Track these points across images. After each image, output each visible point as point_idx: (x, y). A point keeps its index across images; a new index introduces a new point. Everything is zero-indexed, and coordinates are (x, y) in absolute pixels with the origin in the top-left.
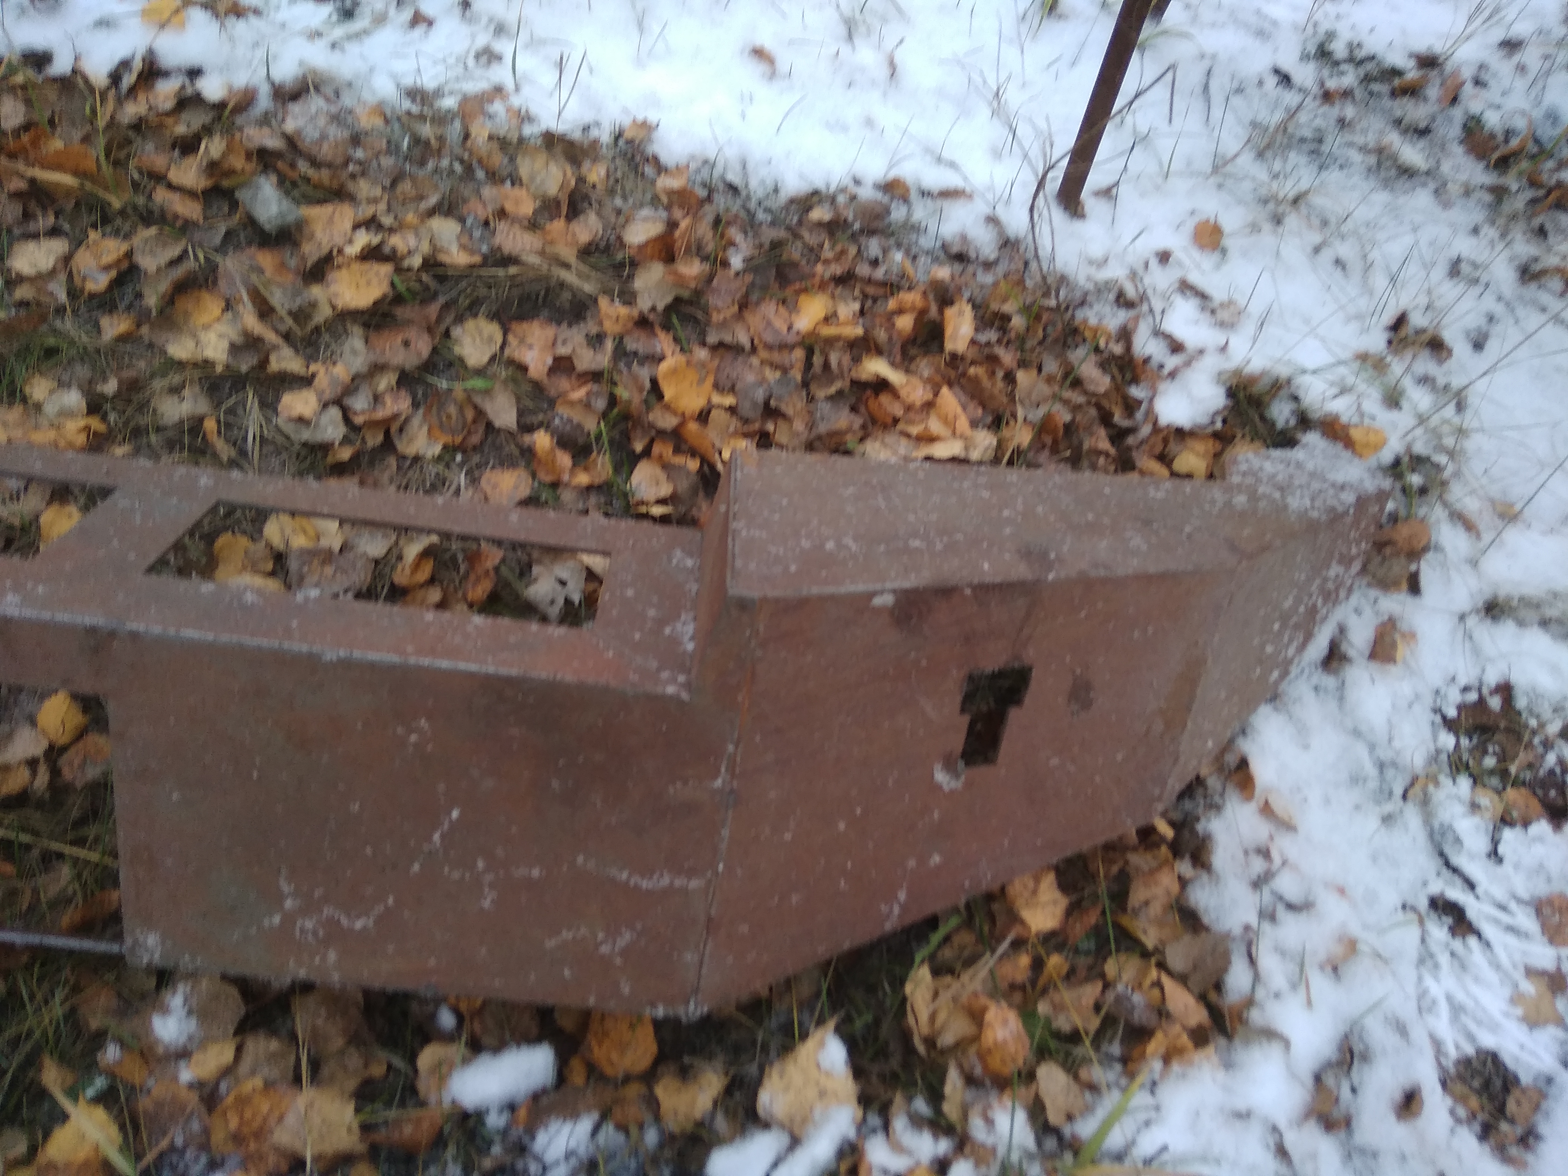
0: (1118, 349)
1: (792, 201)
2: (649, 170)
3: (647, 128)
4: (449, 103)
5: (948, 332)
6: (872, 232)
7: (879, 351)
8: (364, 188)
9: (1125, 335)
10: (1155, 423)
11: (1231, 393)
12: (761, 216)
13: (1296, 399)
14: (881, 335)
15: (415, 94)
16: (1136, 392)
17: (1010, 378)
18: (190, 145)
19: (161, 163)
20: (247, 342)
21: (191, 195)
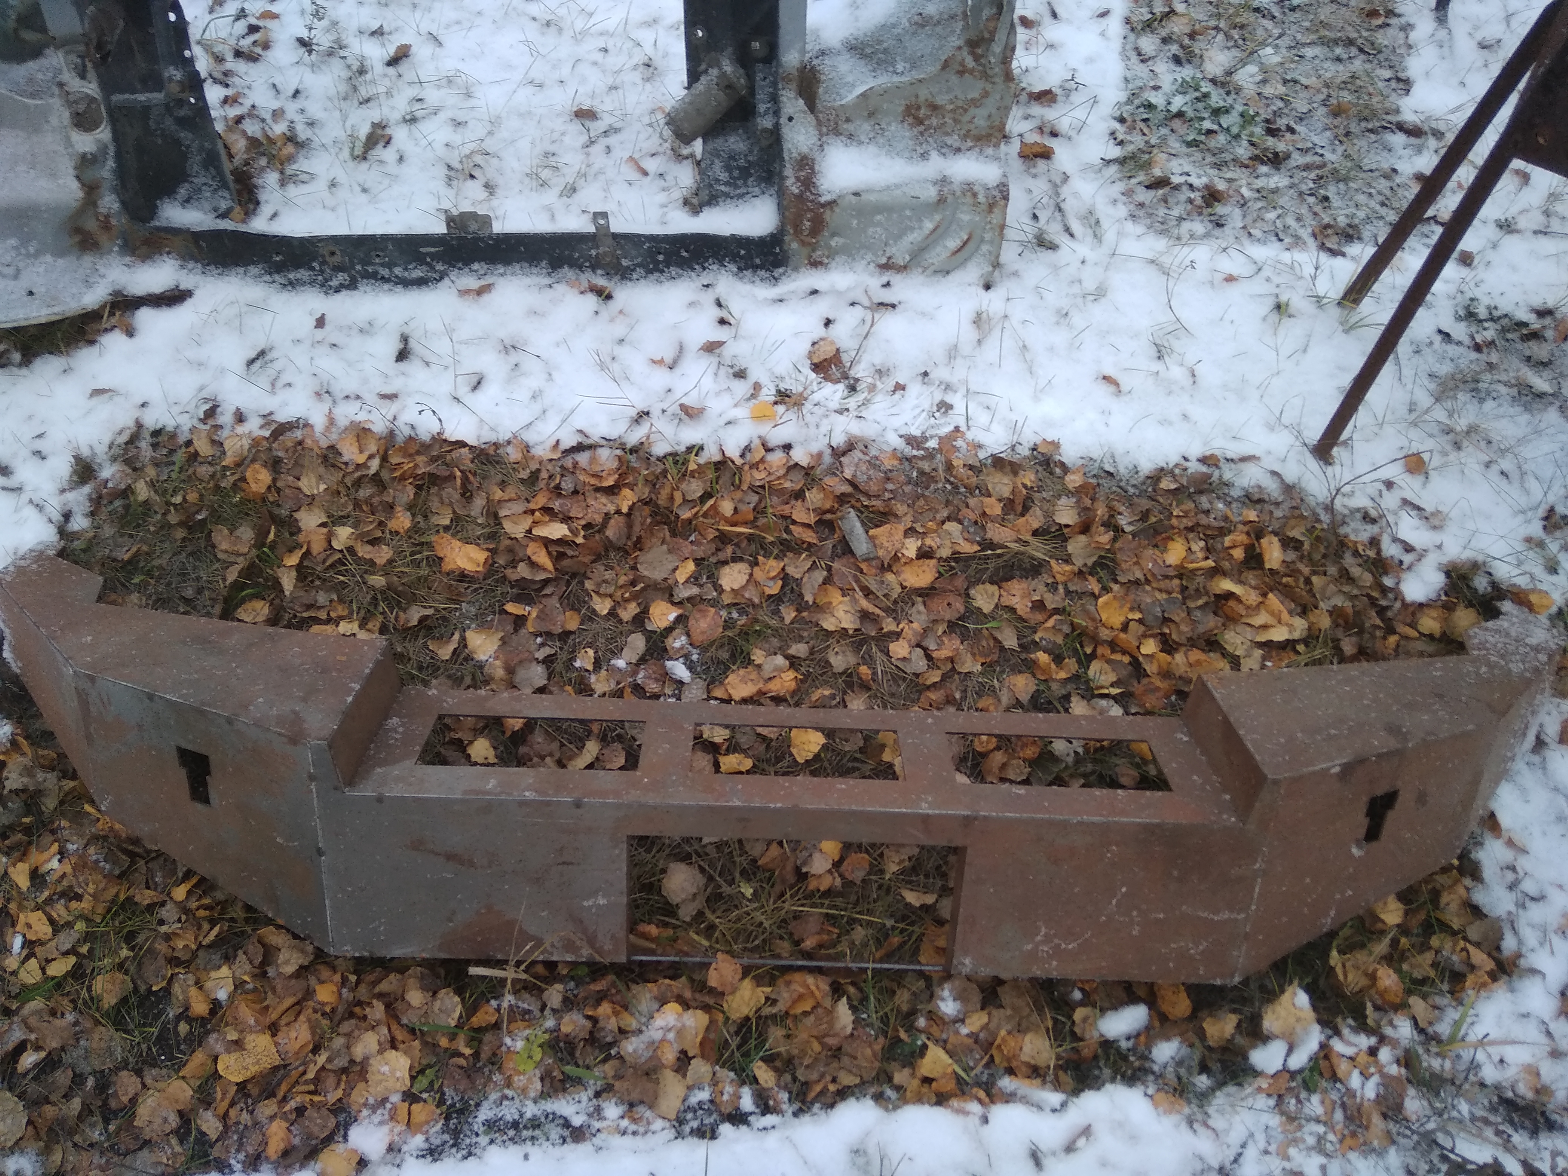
0: (1372, 554)
1: (1148, 477)
2: (1058, 471)
3: (1056, 445)
4: (932, 444)
5: (1266, 558)
6: (1201, 492)
7: (1225, 574)
9: (1374, 542)
10: (1403, 600)
11: (1448, 574)
12: (1131, 491)
13: (1490, 574)
14: (1226, 565)
15: (910, 440)
16: (1388, 582)
17: (1308, 581)
18: (799, 495)
19: (786, 510)
20: (865, 616)
21: (808, 526)
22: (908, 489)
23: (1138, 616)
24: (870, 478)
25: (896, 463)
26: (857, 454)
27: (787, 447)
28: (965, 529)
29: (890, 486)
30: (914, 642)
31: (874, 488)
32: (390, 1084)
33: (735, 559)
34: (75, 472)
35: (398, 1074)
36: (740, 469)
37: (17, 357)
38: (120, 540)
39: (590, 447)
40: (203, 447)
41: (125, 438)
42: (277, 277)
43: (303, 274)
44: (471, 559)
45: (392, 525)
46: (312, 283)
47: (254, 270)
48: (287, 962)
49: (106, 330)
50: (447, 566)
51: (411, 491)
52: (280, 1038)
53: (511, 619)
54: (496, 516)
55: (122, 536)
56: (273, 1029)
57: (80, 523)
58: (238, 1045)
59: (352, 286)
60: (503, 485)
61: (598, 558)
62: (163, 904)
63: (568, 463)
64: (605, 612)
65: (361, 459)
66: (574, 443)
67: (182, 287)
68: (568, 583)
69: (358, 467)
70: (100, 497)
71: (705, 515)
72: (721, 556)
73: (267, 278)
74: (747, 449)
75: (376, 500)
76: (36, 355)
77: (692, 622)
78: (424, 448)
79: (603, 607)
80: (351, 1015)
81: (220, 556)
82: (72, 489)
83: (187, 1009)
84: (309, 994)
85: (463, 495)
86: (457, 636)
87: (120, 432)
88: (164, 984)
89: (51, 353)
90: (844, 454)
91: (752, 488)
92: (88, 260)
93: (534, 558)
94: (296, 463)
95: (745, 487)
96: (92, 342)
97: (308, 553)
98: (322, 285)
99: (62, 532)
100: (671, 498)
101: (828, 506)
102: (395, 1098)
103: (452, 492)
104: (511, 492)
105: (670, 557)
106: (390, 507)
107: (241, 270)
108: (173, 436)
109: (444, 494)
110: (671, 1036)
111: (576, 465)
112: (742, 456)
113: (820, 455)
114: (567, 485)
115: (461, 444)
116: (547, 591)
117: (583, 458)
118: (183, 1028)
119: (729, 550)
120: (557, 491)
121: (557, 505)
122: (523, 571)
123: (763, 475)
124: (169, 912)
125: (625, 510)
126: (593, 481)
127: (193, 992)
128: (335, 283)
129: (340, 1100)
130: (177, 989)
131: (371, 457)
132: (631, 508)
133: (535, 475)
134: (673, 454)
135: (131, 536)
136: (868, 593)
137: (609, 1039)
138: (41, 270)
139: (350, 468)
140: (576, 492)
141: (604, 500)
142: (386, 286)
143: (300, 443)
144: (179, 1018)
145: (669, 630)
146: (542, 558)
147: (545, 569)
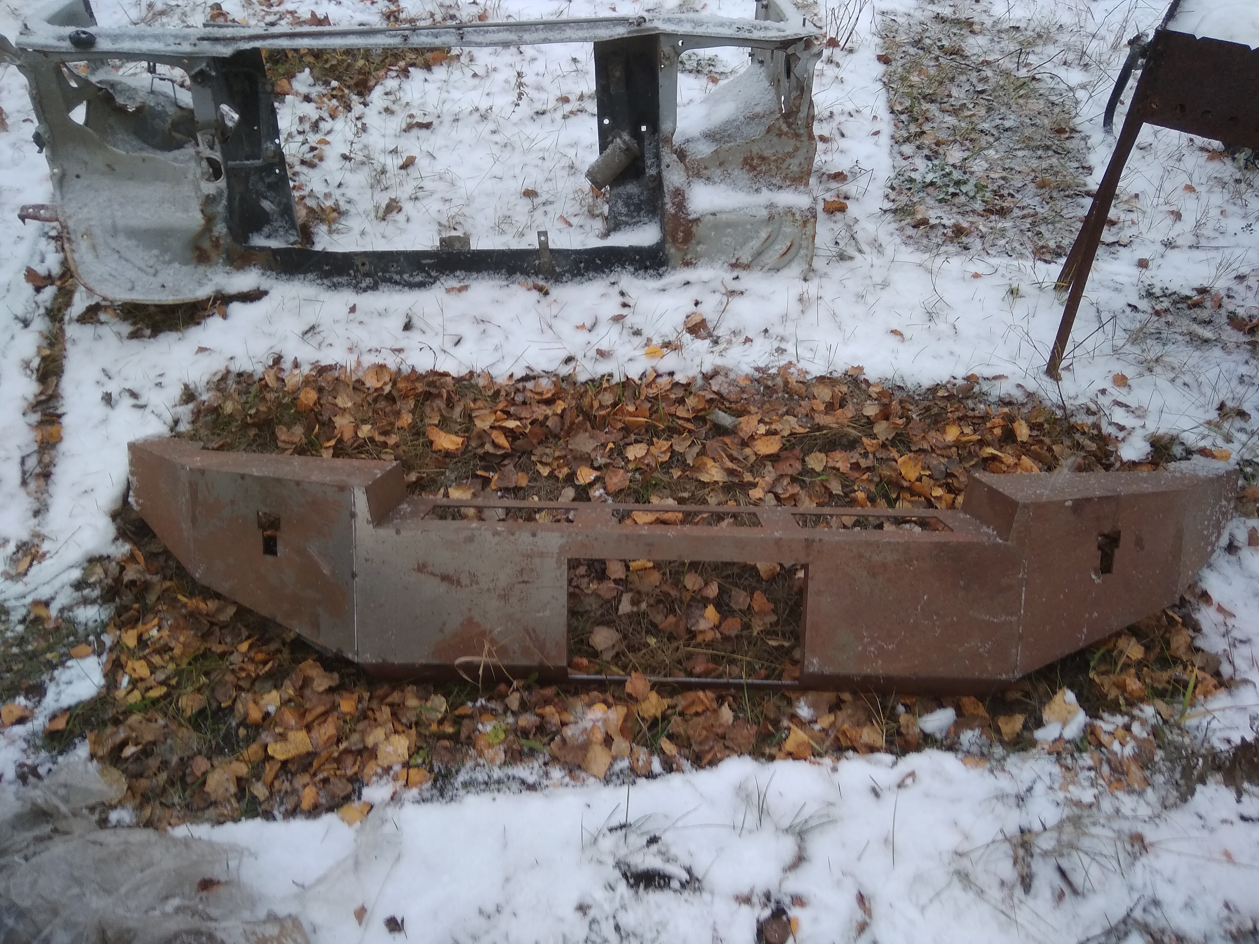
0: (1095, 432)
1: (928, 389)
2: (863, 386)
3: (860, 369)
4: (773, 371)
5: (1018, 433)
6: (967, 398)
7: (989, 445)
8: (753, 409)
9: (1097, 426)
10: (1121, 461)
11: (1152, 445)
12: (917, 398)
13: (1183, 444)
14: (989, 437)
15: (757, 369)
16: (1109, 449)
17: (1050, 450)
18: (681, 401)
19: (672, 410)
20: (731, 472)
21: (688, 420)
22: (757, 397)
23: (928, 473)
24: (730, 392)
25: (748, 382)
26: (720, 379)
27: (671, 374)
28: (799, 420)
29: (745, 396)
30: (766, 489)
31: (733, 397)
32: (394, 759)
33: (637, 441)
34: (184, 394)
35: (400, 751)
36: (639, 386)
37: (148, 332)
38: (211, 437)
39: (534, 378)
40: (271, 381)
41: (218, 377)
42: (325, 281)
43: (343, 280)
44: (453, 442)
45: (399, 424)
46: (348, 285)
47: (310, 276)
48: (320, 685)
49: (209, 316)
50: (435, 447)
51: (412, 403)
52: (314, 734)
53: (480, 481)
54: (470, 416)
55: (213, 434)
56: (309, 728)
57: (183, 427)
58: (283, 737)
59: (374, 287)
60: (475, 400)
61: (540, 443)
62: (232, 653)
63: (520, 385)
64: (546, 474)
65: (379, 385)
66: (523, 374)
67: (261, 289)
68: (520, 458)
69: (376, 390)
70: (199, 412)
71: (615, 414)
72: (627, 441)
73: (319, 281)
74: (644, 375)
75: (388, 409)
76: (161, 331)
77: (607, 479)
78: (420, 378)
79: (545, 471)
80: (366, 717)
81: (280, 444)
82: (181, 405)
83: (245, 719)
84: (335, 707)
85: (448, 405)
86: (442, 491)
87: (216, 374)
88: (230, 703)
89: (170, 330)
90: (712, 377)
91: (647, 399)
92: (201, 269)
93: (496, 441)
94: (334, 389)
95: (643, 398)
96: (198, 324)
97: (340, 441)
98: (355, 287)
99: (172, 430)
100: (592, 406)
101: (701, 407)
102: (397, 768)
103: (440, 404)
104: (480, 404)
105: (591, 441)
106: (398, 414)
107: (302, 276)
108: (251, 375)
109: (434, 405)
110: (600, 724)
111: (524, 388)
112: (641, 379)
113: (694, 378)
114: (519, 398)
115: (446, 374)
116: (506, 462)
117: (530, 385)
118: (242, 732)
119: (633, 437)
120: (513, 402)
121: (512, 410)
122: (488, 447)
123: (655, 391)
124: (236, 658)
125: (559, 412)
126: (537, 397)
127: (251, 705)
128: (364, 285)
129: (356, 774)
130: (239, 706)
131: (385, 384)
132: (564, 410)
133: (497, 393)
134: (593, 381)
135: (219, 435)
136: (732, 459)
137: (554, 729)
138: (171, 272)
139: (371, 391)
140: (524, 403)
141: (544, 407)
142: (397, 288)
143: (337, 379)
144: (241, 724)
145: (591, 484)
146: (502, 440)
147: (504, 448)
